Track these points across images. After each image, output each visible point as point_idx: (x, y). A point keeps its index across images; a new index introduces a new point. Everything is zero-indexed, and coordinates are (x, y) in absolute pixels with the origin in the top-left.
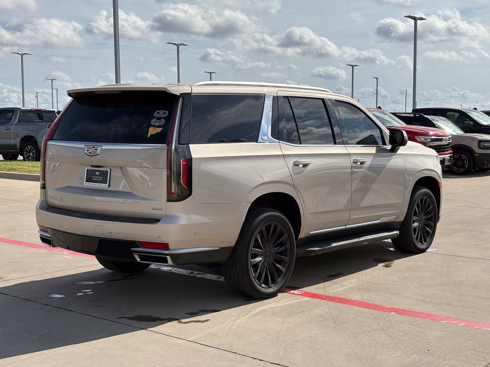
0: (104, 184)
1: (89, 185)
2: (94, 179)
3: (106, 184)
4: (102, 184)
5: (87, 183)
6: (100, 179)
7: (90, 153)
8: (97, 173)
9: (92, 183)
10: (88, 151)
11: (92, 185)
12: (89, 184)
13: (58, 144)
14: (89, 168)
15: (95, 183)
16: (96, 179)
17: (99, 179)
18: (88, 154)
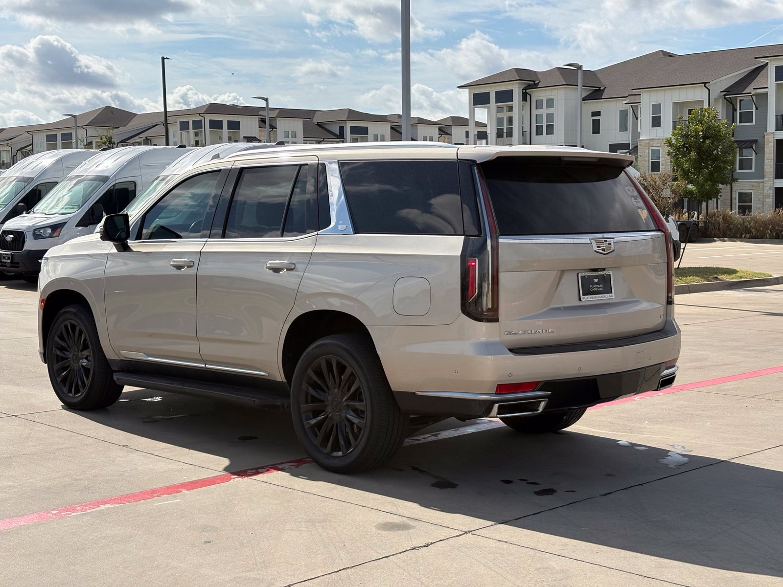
0: (608, 295)
1: (588, 300)
2: (593, 290)
3: (610, 294)
4: (606, 295)
5: (584, 296)
6: (601, 287)
7: (603, 250)
8: (596, 280)
9: (592, 296)
10: (599, 247)
11: (592, 299)
12: (587, 298)
13: (534, 241)
14: (583, 274)
15: (596, 296)
16: (596, 289)
17: (599, 288)
18: (601, 251)
